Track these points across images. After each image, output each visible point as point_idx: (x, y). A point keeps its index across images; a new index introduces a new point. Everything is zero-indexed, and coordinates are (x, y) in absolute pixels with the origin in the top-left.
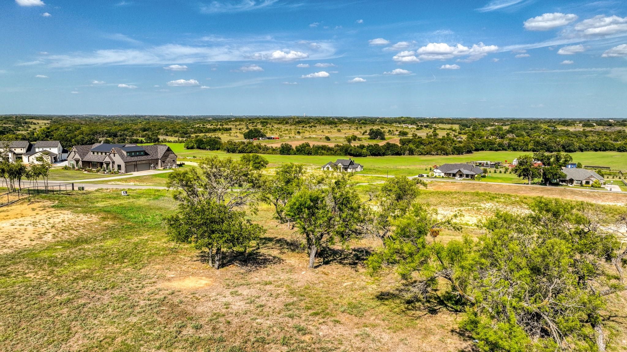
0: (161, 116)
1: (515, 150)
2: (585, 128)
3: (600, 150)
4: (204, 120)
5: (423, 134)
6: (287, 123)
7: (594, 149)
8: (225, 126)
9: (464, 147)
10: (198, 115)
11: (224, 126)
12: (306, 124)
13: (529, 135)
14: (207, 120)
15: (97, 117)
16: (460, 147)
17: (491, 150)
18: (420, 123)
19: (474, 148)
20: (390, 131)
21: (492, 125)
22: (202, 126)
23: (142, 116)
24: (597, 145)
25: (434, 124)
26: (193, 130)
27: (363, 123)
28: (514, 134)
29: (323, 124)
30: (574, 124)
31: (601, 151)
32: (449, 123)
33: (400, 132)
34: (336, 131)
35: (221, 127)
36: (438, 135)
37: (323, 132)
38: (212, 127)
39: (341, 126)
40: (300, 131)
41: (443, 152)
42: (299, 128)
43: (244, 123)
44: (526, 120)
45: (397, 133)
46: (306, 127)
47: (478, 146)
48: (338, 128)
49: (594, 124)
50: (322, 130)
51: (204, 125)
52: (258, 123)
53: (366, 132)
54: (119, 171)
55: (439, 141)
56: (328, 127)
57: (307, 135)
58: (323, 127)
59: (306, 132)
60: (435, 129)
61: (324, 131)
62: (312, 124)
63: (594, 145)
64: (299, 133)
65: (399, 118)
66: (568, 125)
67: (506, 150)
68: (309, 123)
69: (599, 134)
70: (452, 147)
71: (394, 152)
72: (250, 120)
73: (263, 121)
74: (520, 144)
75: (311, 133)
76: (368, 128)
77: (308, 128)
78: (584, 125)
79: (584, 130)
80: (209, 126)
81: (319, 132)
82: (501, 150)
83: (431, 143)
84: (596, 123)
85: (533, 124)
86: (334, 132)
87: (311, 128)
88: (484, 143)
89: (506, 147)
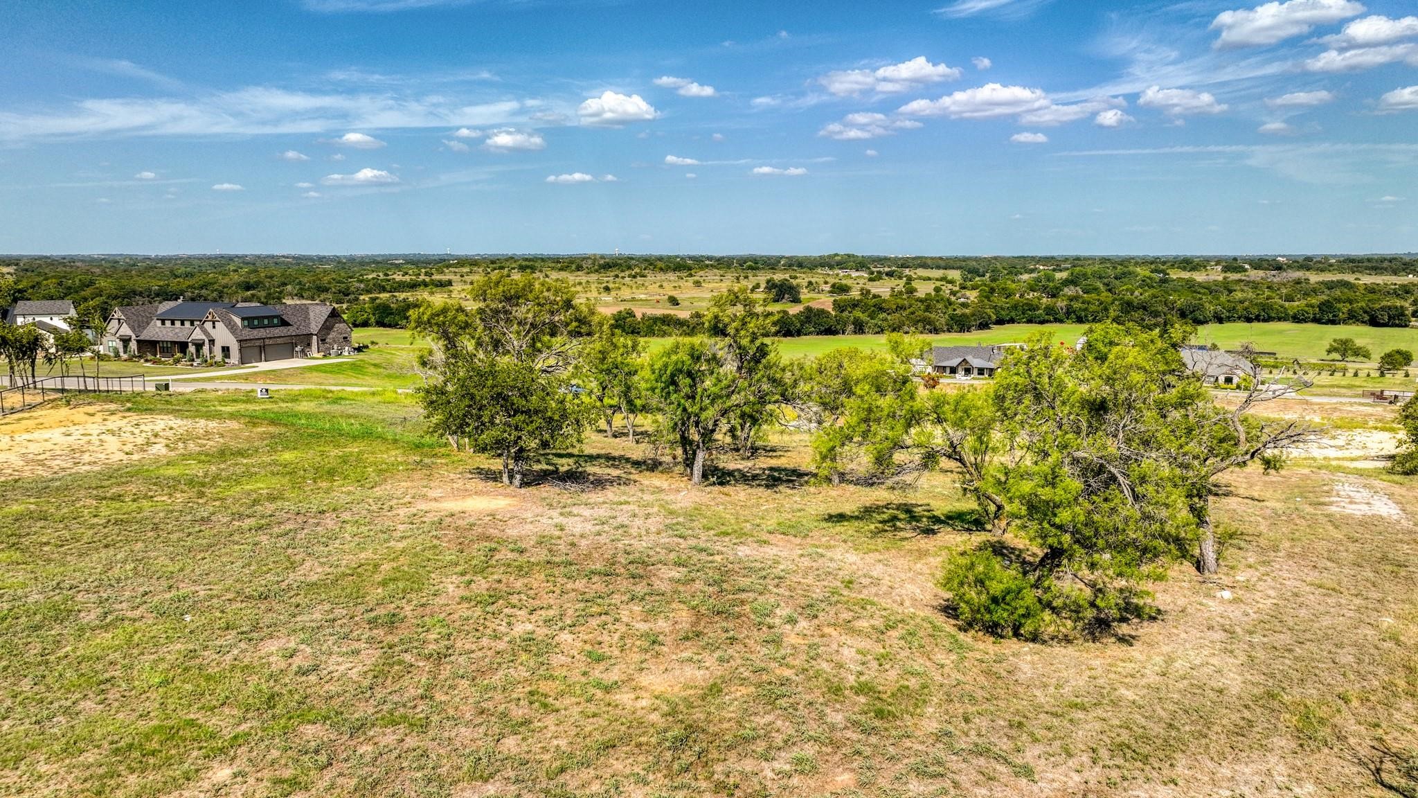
0: (283, 256)
1: (1080, 320)
2: (1228, 275)
3: (1258, 319)
4: (384, 263)
5: (883, 289)
6: (579, 268)
7: (1245, 317)
8: (437, 277)
9: (973, 315)
10: (370, 253)
11: (433, 277)
12: (622, 271)
13: (1110, 290)
14: (392, 264)
15: (128, 260)
16: (963, 315)
17: (1030, 321)
18: (876, 267)
19: (994, 317)
20: (810, 283)
21: (1032, 271)
22: (382, 277)
23: (237, 256)
24: (1251, 309)
25: (907, 270)
26: (362, 286)
27: (751, 268)
28: (1078, 288)
29: (661, 269)
30: (1205, 267)
31: (1259, 321)
32: (938, 267)
33: (833, 286)
34: (690, 284)
35: (427, 279)
36: (916, 290)
37: (661, 286)
38: (407, 278)
39: (701, 273)
40: (611, 285)
41: (928, 327)
42: (607, 278)
43: (480, 270)
44: (1104, 260)
45: (827, 288)
46: (623, 278)
47: (1003, 313)
48: (696, 278)
49: (1247, 266)
50: (658, 284)
51: (386, 275)
52: (514, 268)
53: (758, 286)
54: (227, 360)
55: (919, 304)
56: (672, 276)
57: (626, 293)
58: (661, 276)
59: (623, 288)
60: (910, 279)
61: (665, 284)
62: (637, 270)
63: (1246, 309)
64: (607, 289)
65: (829, 256)
66: (1193, 269)
67: (1061, 321)
68: (629, 268)
69: (1255, 286)
70: (947, 316)
71: (822, 328)
72: (493, 262)
73: (524, 263)
74: (1092, 308)
75: (634, 290)
76: (762, 278)
77: (627, 279)
78: (1226, 269)
79: (1225, 278)
80: (398, 277)
81: (654, 288)
82: (1051, 322)
83: (903, 308)
84: (1250, 264)
85: (1119, 267)
86: (686, 287)
87: (634, 280)
88: (1015, 307)
89: (1061, 315)
